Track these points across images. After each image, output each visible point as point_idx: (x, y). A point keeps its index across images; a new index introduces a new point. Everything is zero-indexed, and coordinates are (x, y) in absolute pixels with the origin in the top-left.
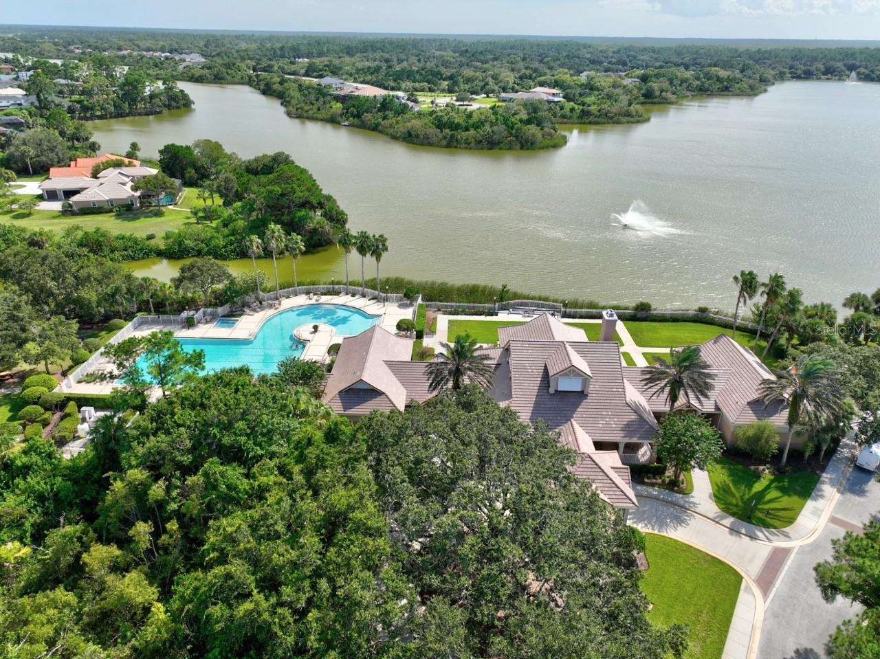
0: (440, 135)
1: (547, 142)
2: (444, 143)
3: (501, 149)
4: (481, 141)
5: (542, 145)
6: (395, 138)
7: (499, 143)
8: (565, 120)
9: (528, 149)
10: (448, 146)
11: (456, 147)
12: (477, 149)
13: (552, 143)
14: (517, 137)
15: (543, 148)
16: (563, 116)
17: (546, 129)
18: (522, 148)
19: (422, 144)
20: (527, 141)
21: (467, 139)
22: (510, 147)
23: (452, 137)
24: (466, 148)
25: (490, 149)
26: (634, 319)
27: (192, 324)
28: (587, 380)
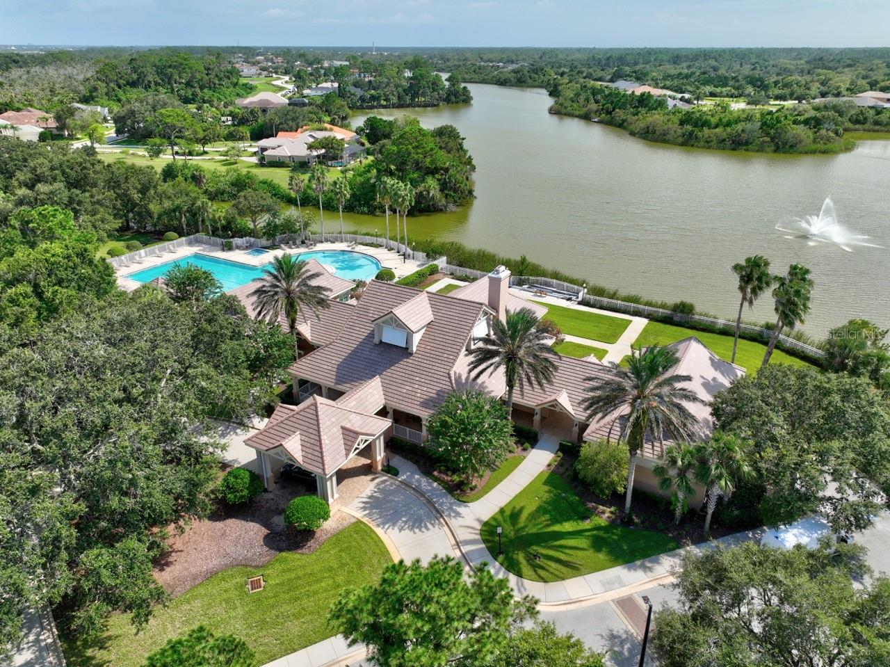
0: (680, 132)
1: (820, 146)
2: (681, 140)
3: (747, 150)
4: (724, 140)
5: (806, 149)
6: (632, 134)
7: (747, 143)
8: (877, 127)
9: (785, 152)
10: (683, 144)
11: (692, 146)
12: (718, 148)
13: (823, 147)
14: (773, 139)
15: (806, 153)
16: (876, 123)
17: (823, 132)
18: (775, 151)
19: (657, 141)
20: (785, 144)
21: (709, 137)
22: (761, 149)
23: (691, 134)
24: (703, 147)
25: (734, 149)
26: (667, 320)
27: (229, 247)
28: (410, 334)
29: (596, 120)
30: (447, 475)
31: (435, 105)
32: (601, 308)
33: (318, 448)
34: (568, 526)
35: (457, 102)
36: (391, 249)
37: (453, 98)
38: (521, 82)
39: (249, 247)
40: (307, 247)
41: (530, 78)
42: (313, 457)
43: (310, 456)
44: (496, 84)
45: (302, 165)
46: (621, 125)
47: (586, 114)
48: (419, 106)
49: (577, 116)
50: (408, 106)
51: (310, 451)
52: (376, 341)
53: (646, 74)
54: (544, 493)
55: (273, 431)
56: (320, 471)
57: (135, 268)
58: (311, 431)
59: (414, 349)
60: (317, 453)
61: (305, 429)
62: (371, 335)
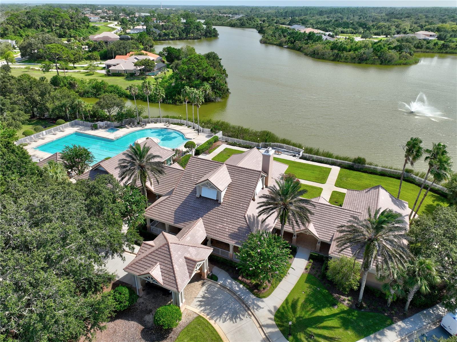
0: (331, 54)
1: (402, 61)
2: (332, 58)
3: (366, 63)
4: (355, 58)
5: (396, 63)
6: (306, 54)
7: (366, 60)
8: (428, 50)
9: (385, 64)
10: (334, 60)
11: (338, 61)
12: (351, 62)
13: (404, 62)
14: (379, 57)
15: (396, 65)
16: (427, 48)
17: (404, 53)
18: (381, 64)
19: (319, 59)
20: (386, 60)
21: (347, 56)
22: (373, 63)
23: (338, 54)
24: (344, 62)
25: (360, 63)
26: (350, 168)
27: (95, 128)
28: (219, 192)
29: (286, 47)
30: (247, 279)
31: (199, 39)
32: (313, 161)
33: (172, 274)
34: (325, 312)
35: (210, 37)
36: (189, 127)
37: (208, 35)
38: (242, 25)
39: (107, 127)
40: (141, 126)
41: (247, 23)
42: (170, 280)
43: (167, 279)
44: (229, 26)
45: (131, 75)
46: (299, 50)
47: (280, 43)
48: (190, 39)
49: (275, 45)
50: (185, 39)
51: (167, 276)
52: (198, 195)
53: (307, 21)
54: (307, 289)
55: (142, 262)
56: (175, 290)
57: (40, 142)
58: (166, 262)
59: (222, 201)
60: (172, 277)
61: (162, 260)
62: (194, 191)
